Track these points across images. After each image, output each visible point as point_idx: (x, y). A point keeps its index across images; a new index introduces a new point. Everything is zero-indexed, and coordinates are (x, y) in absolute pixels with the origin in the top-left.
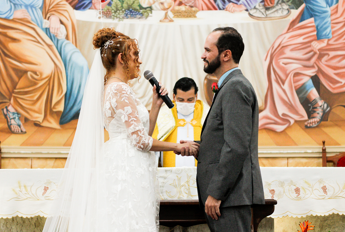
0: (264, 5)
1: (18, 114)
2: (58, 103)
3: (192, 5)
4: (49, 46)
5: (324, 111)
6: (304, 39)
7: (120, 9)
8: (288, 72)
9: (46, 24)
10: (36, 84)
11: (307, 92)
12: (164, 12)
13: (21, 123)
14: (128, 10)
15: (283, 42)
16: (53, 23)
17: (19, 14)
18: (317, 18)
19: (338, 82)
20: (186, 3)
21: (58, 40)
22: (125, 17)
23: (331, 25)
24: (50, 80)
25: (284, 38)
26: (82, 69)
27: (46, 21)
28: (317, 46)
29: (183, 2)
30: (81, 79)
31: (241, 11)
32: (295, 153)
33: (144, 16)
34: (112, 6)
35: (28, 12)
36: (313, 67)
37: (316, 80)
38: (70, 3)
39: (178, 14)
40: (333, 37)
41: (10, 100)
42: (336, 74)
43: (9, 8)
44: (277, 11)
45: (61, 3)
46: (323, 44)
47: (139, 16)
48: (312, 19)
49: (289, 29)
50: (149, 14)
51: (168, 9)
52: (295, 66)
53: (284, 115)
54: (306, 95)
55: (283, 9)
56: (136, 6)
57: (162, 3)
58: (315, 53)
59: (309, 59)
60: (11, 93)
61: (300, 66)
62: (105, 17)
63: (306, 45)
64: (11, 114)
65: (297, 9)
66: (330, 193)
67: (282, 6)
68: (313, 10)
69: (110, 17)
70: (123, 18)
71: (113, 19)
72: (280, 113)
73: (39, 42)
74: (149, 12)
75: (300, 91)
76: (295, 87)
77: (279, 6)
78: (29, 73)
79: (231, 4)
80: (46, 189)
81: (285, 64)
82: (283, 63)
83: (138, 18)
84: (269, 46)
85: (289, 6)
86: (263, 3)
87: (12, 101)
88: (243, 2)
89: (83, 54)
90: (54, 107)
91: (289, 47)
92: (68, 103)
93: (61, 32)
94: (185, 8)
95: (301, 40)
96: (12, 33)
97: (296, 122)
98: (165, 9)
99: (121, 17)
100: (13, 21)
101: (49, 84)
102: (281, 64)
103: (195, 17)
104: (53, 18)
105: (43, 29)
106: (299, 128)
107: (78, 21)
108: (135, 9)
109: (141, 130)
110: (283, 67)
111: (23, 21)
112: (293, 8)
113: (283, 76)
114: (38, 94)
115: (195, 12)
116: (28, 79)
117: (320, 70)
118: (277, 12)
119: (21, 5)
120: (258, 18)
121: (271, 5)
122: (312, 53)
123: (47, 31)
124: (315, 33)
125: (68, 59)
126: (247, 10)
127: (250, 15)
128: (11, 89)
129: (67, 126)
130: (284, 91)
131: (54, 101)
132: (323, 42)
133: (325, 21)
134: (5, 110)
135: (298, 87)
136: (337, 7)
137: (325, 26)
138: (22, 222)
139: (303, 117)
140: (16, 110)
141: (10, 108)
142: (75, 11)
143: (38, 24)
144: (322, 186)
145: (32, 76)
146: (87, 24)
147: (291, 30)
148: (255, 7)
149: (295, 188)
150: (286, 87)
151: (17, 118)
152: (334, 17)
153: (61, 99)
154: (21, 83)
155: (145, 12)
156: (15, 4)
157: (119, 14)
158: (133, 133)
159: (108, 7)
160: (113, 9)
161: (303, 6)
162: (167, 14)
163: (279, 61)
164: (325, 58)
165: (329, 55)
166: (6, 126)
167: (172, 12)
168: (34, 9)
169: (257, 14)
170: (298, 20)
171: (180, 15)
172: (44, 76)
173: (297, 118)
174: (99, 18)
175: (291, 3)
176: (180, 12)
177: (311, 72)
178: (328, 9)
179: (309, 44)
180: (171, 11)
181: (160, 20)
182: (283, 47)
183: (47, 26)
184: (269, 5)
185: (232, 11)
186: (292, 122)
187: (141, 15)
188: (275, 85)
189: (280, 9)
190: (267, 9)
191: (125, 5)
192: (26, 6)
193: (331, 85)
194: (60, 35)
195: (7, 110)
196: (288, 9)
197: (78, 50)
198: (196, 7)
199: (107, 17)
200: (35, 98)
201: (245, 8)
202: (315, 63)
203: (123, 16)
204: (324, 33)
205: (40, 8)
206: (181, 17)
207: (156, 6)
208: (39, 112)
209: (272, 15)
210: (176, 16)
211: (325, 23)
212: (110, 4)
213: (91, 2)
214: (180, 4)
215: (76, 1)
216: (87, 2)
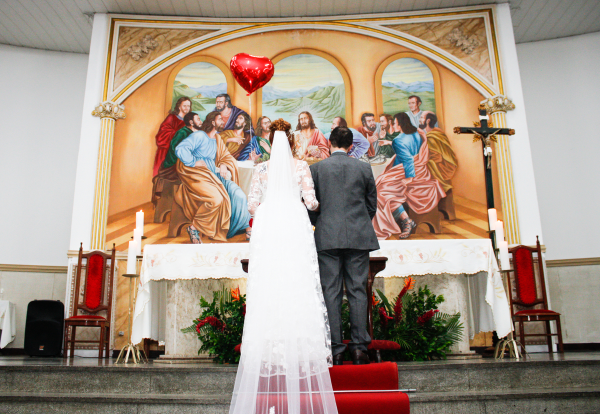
0: (368, 156)
1: (198, 231)
2: (226, 223)
3: (318, 156)
4: (219, 185)
5: (412, 227)
6: (396, 178)
8: (386, 200)
9: (217, 170)
10: (210, 211)
11: (400, 213)
13: (199, 237)
15: (381, 180)
16: (223, 169)
17: (199, 164)
18: (405, 163)
19: (421, 207)
20: (314, 155)
21: (225, 181)
23: (414, 168)
24: (220, 208)
25: (383, 177)
26: (242, 201)
27: (217, 168)
28: (405, 182)
29: (312, 155)
30: (242, 207)
35: (206, 162)
36: (403, 197)
37: (405, 206)
38: (234, 156)
40: (416, 176)
41: (192, 221)
42: (420, 201)
43: (192, 159)
44: (377, 159)
45: (228, 156)
46: (410, 181)
48: (401, 164)
49: (385, 171)
52: (390, 196)
53: (384, 230)
54: (399, 216)
58: (404, 187)
59: (400, 192)
60: (193, 216)
61: (395, 196)
63: (397, 182)
64: (193, 232)
65: (390, 158)
66: (425, 258)
68: (401, 158)
72: (381, 229)
73: (212, 183)
75: (395, 213)
76: (391, 211)
77: (378, 156)
78: (206, 203)
80: (216, 258)
81: (384, 195)
87: (194, 222)
88: (353, 154)
89: (243, 191)
90: (223, 227)
91: (386, 183)
92: (233, 223)
93: (228, 176)
95: (394, 178)
96: (194, 177)
97: (393, 234)
100: (196, 168)
101: (219, 211)
102: (381, 195)
104: (222, 166)
105: (215, 174)
106: (395, 239)
107: (239, 168)
110: (383, 198)
111: (202, 169)
112: (388, 157)
113: (382, 204)
114: (212, 217)
116: (205, 207)
117: (408, 199)
119: (200, 158)
121: (373, 156)
122: (402, 187)
123: (218, 175)
124: (404, 174)
125: (233, 193)
128: (193, 214)
129: (231, 240)
130: (384, 213)
131: (223, 222)
132: (409, 179)
133: (410, 165)
134: (189, 229)
135: (393, 211)
136: (418, 156)
137: (410, 169)
138: (198, 285)
139: (397, 231)
140: (196, 229)
141: (192, 227)
143: (212, 170)
144: (419, 253)
145: (207, 205)
146: (245, 170)
147: (387, 172)
148: (361, 157)
149: (399, 255)
150: (385, 210)
151: (197, 234)
152: (416, 162)
153: (228, 221)
154: (200, 210)
156: (196, 157)
161: (395, 155)
163: (379, 193)
164: (412, 190)
165: (414, 188)
166: (189, 239)
168: (209, 161)
170: (392, 166)
172: (216, 205)
173: (393, 232)
174: (254, 166)
175: (387, 154)
177: (402, 200)
178: (412, 157)
179: (400, 181)
182: (382, 183)
183: (218, 172)
184: (371, 155)
186: (390, 235)
190: (370, 158)
192: (204, 159)
193: (416, 208)
194: (227, 178)
195: (190, 229)
196: (384, 158)
197: (239, 187)
198: (321, 158)
200: (210, 220)
202: (405, 194)
204: (410, 173)
205: (214, 160)
208: (212, 230)
209: (374, 162)
211: (411, 167)
212: (261, 157)
213: (248, 155)
214: (310, 156)
215: (238, 155)
216: (246, 155)
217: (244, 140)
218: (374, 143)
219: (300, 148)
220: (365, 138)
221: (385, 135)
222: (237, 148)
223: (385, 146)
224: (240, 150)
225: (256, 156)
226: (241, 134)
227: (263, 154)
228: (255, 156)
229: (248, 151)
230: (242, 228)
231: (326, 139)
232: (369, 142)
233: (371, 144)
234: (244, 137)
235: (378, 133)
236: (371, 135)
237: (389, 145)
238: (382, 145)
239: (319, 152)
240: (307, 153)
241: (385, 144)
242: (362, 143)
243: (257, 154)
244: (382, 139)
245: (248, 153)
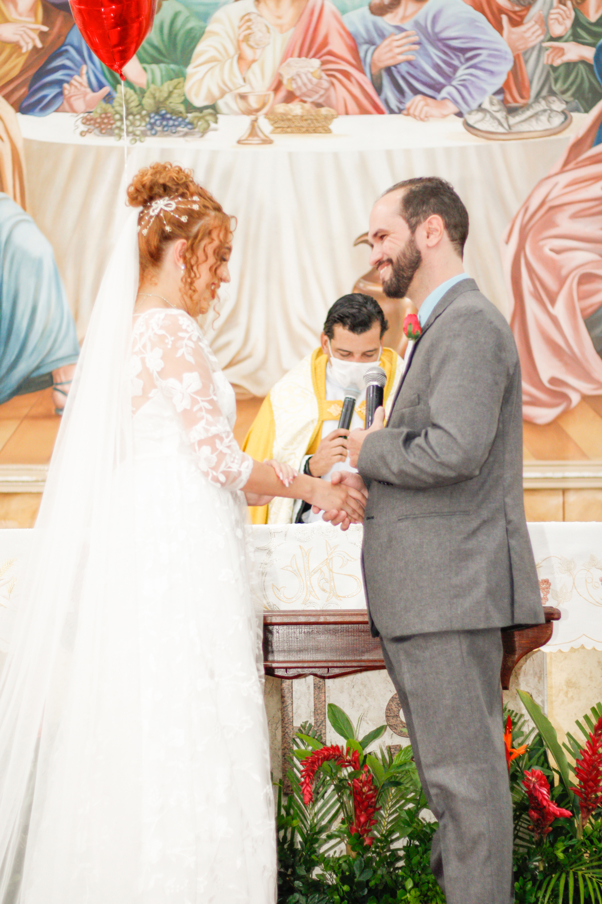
0: (504, 102)
3: (321, 101)
7: (135, 110)
8: (564, 272)
12: (247, 120)
14: (157, 113)
15: (550, 197)
20: (305, 95)
22: (149, 133)
25: (556, 184)
26: (38, 264)
29: (298, 93)
30: (37, 291)
31: (445, 116)
32: (583, 478)
33: (196, 130)
34: (115, 104)
38: (7, 97)
39: (284, 124)
44: (535, 115)
47: (185, 130)
49: (566, 163)
50: (209, 125)
51: (258, 110)
52: (582, 258)
53: (554, 381)
55: (552, 110)
56: (175, 103)
57: (243, 97)
61: (594, 257)
62: (97, 131)
65: (587, 111)
67: (548, 103)
69: (110, 133)
70: (144, 134)
71: (117, 138)
72: (545, 377)
74: (209, 118)
75: (596, 320)
76: (582, 311)
77: (543, 105)
79: (419, 97)
81: (558, 252)
82: (552, 250)
83: (181, 134)
84: (515, 206)
85: (567, 103)
86: (500, 97)
88: (449, 94)
89: (42, 228)
91: (566, 208)
94: (303, 108)
95: (597, 190)
97: (585, 398)
98: (249, 112)
99: (138, 133)
102: (547, 250)
103: (328, 131)
106: (591, 414)
107: (27, 141)
108: (173, 112)
109: (224, 435)
110: (553, 261)
112: (577, 110)
113: (551, 283)
115: (329, 119)
118: (537, 119)
120: (488, 135)
121: (521, 101)
125: (2, 238)
126: (460, 114)
127: (468, 126)
129: (2, 411)
130: (554, 320)
135: (590, 310)
139: (601, 386)
142: (19, 114)
146: (50, 150)
147: (571, 166)
148: (480, 106)
150: (560, 309)
155: (199, 119)
157: (132, 124)
158: (201, 443)
159: (104, 105)
160: (117, 113)
162: (256, 124)
163: (541, 243)
167: (269, 119)
169: (487, 125)
170: (589, 141)
171: (288, 127)
173: (587, 388)
174: (82, 134)
175: (573, 95)
176: (289, 120)
180: (266, 115)
181: (237, 139)
182: (552, 208)
184: (515, 101)
185: (422, 116)
186: (575, 398)
187: (190, 126)
188: (531, 305)
189: (545, 111)
190: (511, 111)
191: (148, 101)
196: (563, 112)
197: (27, 217)
198: (330, 106)
199: (101, 131)
201: (453, 108)
203: (142, 128)
206: (292, 132)
207: (227, 104)
209: (525, 127)
210: (279, 130)
212: (109, 98)
213: (61, 94)
214: (290, 97)
215: (23, 90)
216: (51, 92)
217: (42, 35)
218: (528, 51)
219: (255, 67)
220: (496, 33)
221: (569, 23)
222: (17, 63)
223: (570, 66)
224: (32, 72)
225: (91, 95)
226: (33, 10)
227: (115, 88)
228: (85, 94)
229: (58, 76)
230: (38, 368)
231: (349, 34)
232: (509, 50)
233: (517, 58)
234: (44, 23)
235: (544, 13)
236: (516, 22)
237: (583, 62)
238: (558, 62)
239: (325, 84)
240: (278, 87)
241: (566, 58)
242: (484, 53)
243: (94, 91)
244: (558, 39)
245: (59, 83)
